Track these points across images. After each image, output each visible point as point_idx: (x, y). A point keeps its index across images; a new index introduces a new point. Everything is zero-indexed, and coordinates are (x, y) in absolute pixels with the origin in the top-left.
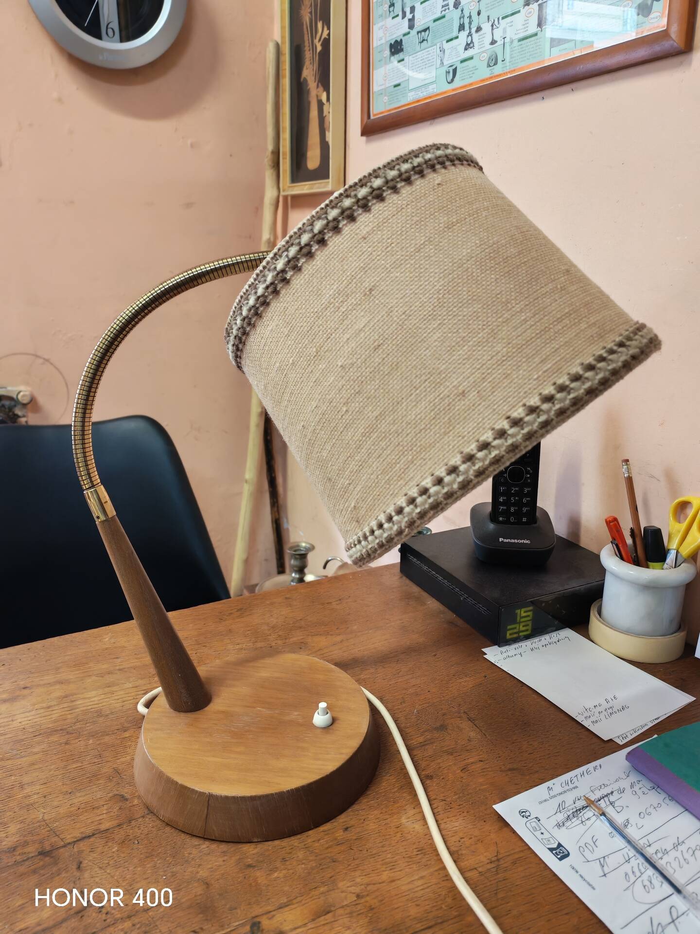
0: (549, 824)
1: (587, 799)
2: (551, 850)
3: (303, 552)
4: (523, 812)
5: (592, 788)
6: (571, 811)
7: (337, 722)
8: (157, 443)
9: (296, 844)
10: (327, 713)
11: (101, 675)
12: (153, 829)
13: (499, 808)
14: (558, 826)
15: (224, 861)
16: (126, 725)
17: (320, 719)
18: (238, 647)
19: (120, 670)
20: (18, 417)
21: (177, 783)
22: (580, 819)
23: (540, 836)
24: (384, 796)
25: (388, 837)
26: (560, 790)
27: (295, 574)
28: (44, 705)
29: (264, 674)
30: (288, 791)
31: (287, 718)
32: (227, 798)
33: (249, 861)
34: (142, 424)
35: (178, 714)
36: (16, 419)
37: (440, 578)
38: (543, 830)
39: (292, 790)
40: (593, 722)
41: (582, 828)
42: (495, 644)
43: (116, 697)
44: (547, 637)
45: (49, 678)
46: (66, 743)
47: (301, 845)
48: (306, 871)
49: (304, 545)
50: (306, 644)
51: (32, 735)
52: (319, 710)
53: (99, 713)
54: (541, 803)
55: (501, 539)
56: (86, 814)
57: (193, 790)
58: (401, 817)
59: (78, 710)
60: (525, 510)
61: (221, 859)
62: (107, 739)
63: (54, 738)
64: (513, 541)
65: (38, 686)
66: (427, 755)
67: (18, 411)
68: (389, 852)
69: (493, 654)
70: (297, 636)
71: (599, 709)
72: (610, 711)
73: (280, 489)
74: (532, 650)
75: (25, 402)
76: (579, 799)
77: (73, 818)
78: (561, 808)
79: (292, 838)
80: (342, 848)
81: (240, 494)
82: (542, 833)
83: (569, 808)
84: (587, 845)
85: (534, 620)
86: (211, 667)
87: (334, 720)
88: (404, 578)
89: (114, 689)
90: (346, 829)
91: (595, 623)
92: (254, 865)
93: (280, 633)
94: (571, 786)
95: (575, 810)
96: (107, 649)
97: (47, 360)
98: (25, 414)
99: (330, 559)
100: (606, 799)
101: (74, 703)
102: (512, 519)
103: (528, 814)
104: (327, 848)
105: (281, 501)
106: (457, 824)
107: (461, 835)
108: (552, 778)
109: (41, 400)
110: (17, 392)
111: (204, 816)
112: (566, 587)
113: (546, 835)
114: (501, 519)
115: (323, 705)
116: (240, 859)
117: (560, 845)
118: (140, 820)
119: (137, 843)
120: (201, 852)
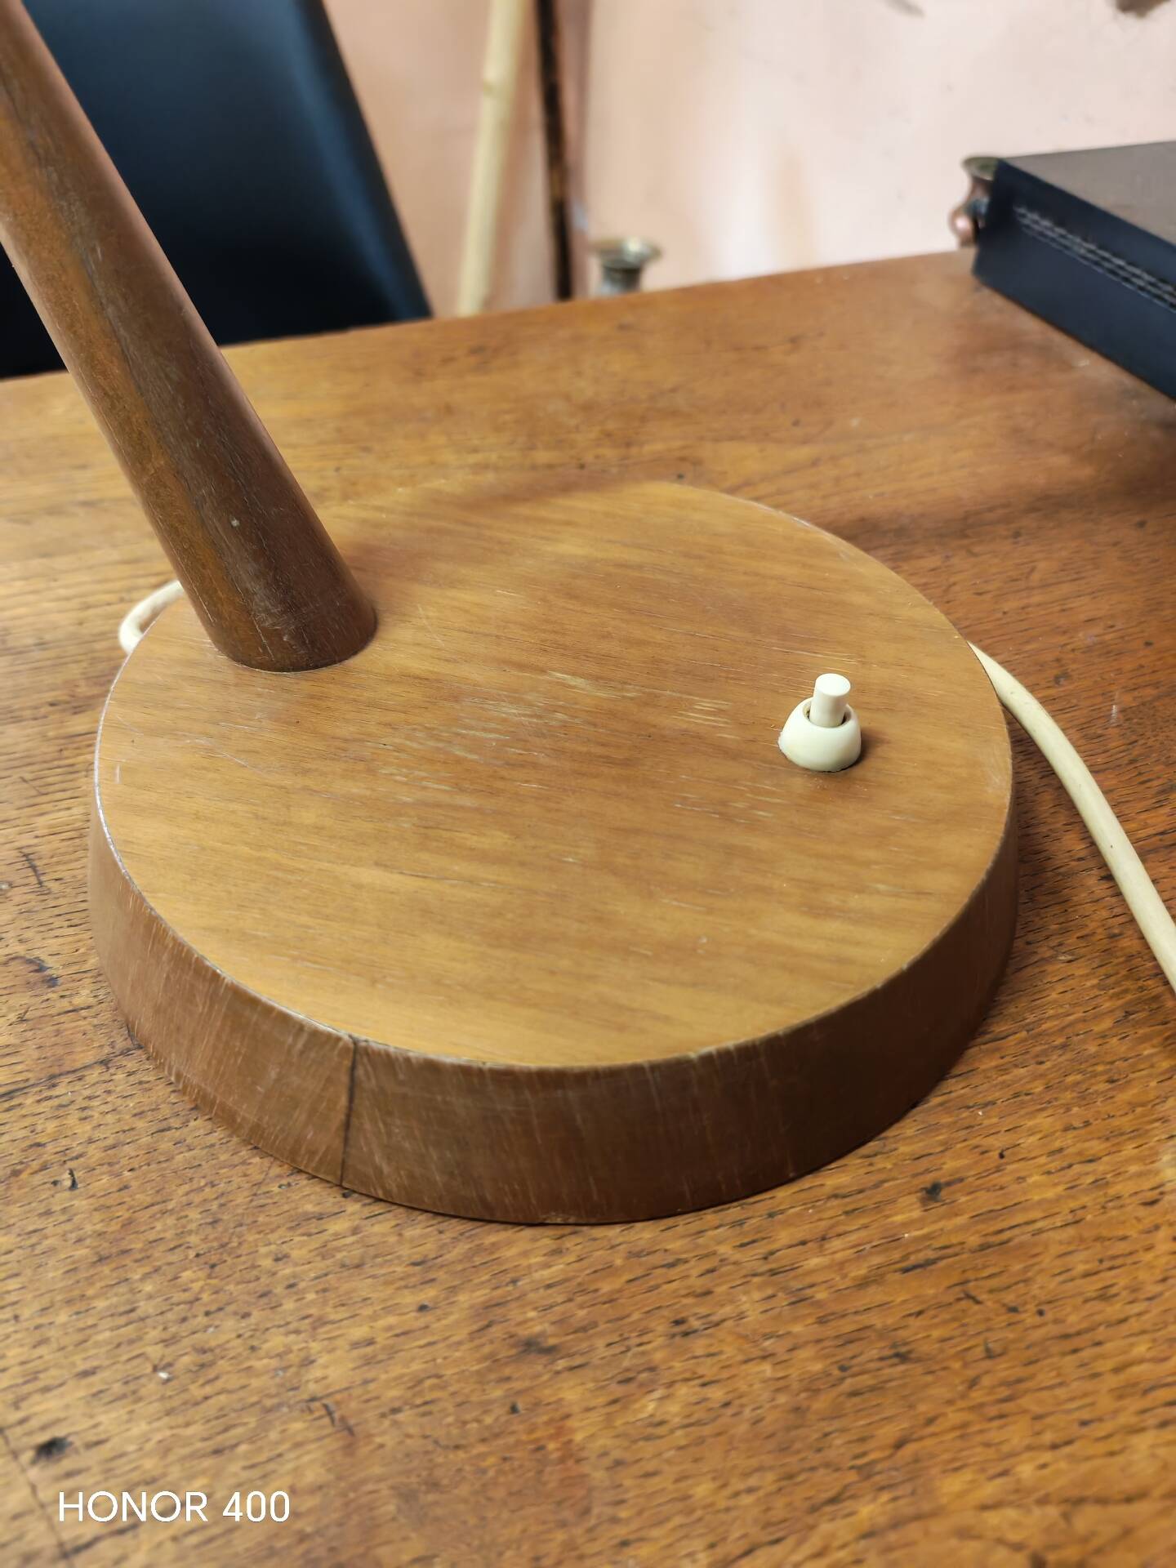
3: (631, 264)
7: (880, 751)
9: (724, 1250)
10: (844, 720)
12: (140, 1124)
15: (422, 1308)
16: (84, 690)
18: (473, 459)
19: (86, 504)
21: (216, 977)
24: (1064, 1046)
25: (1122, 1247)
29: (572, 548)
31: (670, 722)
33: (537, 1326)
35: (246, 673)
43: (63, 592)
47: (750, 1258)
48: (782, 1399)
49: (633, 245)
50: (697, 463)
57: (284, 1019)
61: (410, 1299)
68: (1134, 1325)
70: (661, 440)
73: (570, 124)
79: (710, 1217)
80: (930, 1288)
81: (471, 127)
86: (380, 509)
87: (866, 745)
89: (60, 562)
90: (932, 1192)
92: (552, 1341)
93: (611, 425)
104: (863, 1284)
115: (832, 685)
116: (489, 1306)
118: (94, 1075)
119: (68, 1183)
120: (324, 1252)
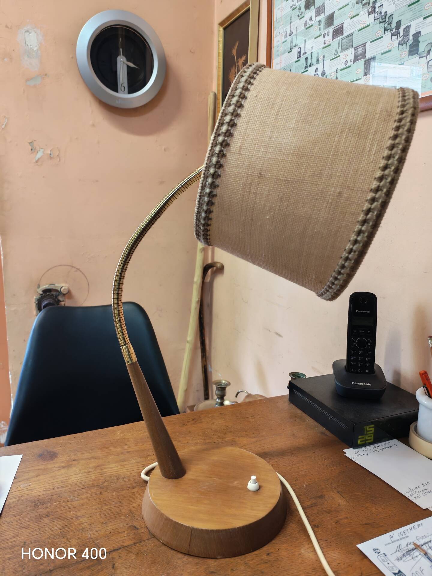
0: (392, 558)
1: (415, 544)
2: (395, 574)
3: (223, 386)
4: (375, 550)
5: (418, 538)
6: (405, 551)
7: (262, 488)
8: (140, 319)
9: (239, 561)
10: (256, 483)
11: (118, 455)
12: (154, 547)
13: (360, 546)
14: (398, 559)
15: (197, 568)
16: (134, 485)
17: (252, 486)
18: (195, 441)
19: (127, 452)
20: (61, 301)
22: (411, 556)
23: (387, 565)
24: (289, 536)
25: (294, 560)
26: (398, 538)
27: (218, 400)
28: (86, 471)
29: (215, 458)
30: (238, 528)
31: (231, 485)
32: (202, 530)
33: (212, 570)
34: (131, 307)
35: (168, 480)
36: (59, 303)
37: (315, 405)
38: (389, 562)
39: (240, 527)
40: (415, 497)
41: (413, 562)
42: (351, 447)
43: (127, 468)
44: (383, 444)
45: (87, 455)
46: (101, 494)
47: (242, 562)
49: (224, 382)
50: (235, 442)
51: (80, 488)
52: (251, 480)
53: (118, 477)
54: (386, 545)
55: (353, 383)
56: (115, 536)
57: (182, 525)
58: (301, 549)
59: (105, 475)
60: (367, 365)
61: (195, 567)
62: (124, 492)
63: (94, 490)
64: (360, 384)
65: (82, 459)
66: (314, 513)
67: (60, 298)
69: (350, 453)
70: (229, 437)
71: (418, 490)
72: (426, 491)
73: (207, 348)
74: (374, 452)
75: (65, 293)
76: (410, 544)
77: (108, 538)
78: (399, 549)
79: (236, 558)
80: (267, 565)
81: (184, 349)
82: (388, 563)
83: (404, 549)
84: (417, 572)
85: (375, 433)
86: (184, 453)
87: (260, 487)
88: (292, 404)
89: (125, 463)
90: (268, 554)
91: (413, 437)
92: (215, 571)
93: (219, 435)
94: (404, 536)
95: (407, 550)
96: (119, 439)
97: (78, 269)
98: (64, 300)
99: (240, 391)
100: (427, 545)
101: (103, 471)
102: (359, 370)
103: (378, 551)
104: (258, 565)
105: (207, 354)
106: (335, 555)
107: (338, 561)
108: (392, 530)
109: (73, 292)
110: (60, 288)
111: (189, 541)
112: (394, 413)
113: (391, 565)
114: (352, 370)
115: (253, 477)
116: (206, 568)
117: (400, 571)
118: (147, 541)
119: (145, 554)
120: (183, 562)
